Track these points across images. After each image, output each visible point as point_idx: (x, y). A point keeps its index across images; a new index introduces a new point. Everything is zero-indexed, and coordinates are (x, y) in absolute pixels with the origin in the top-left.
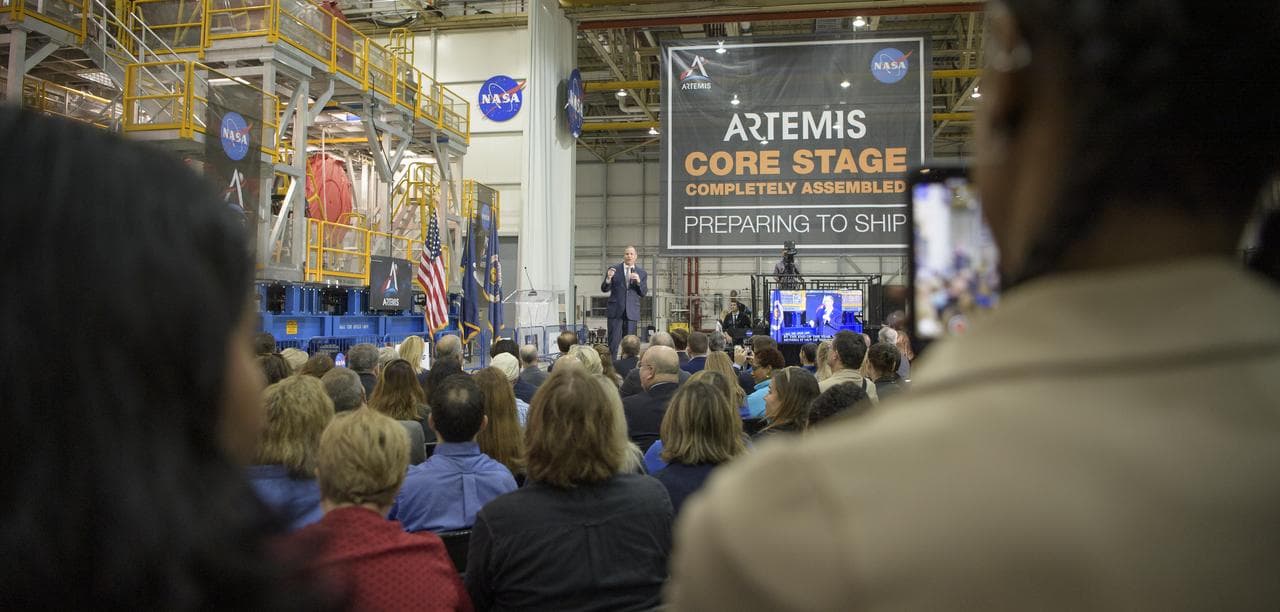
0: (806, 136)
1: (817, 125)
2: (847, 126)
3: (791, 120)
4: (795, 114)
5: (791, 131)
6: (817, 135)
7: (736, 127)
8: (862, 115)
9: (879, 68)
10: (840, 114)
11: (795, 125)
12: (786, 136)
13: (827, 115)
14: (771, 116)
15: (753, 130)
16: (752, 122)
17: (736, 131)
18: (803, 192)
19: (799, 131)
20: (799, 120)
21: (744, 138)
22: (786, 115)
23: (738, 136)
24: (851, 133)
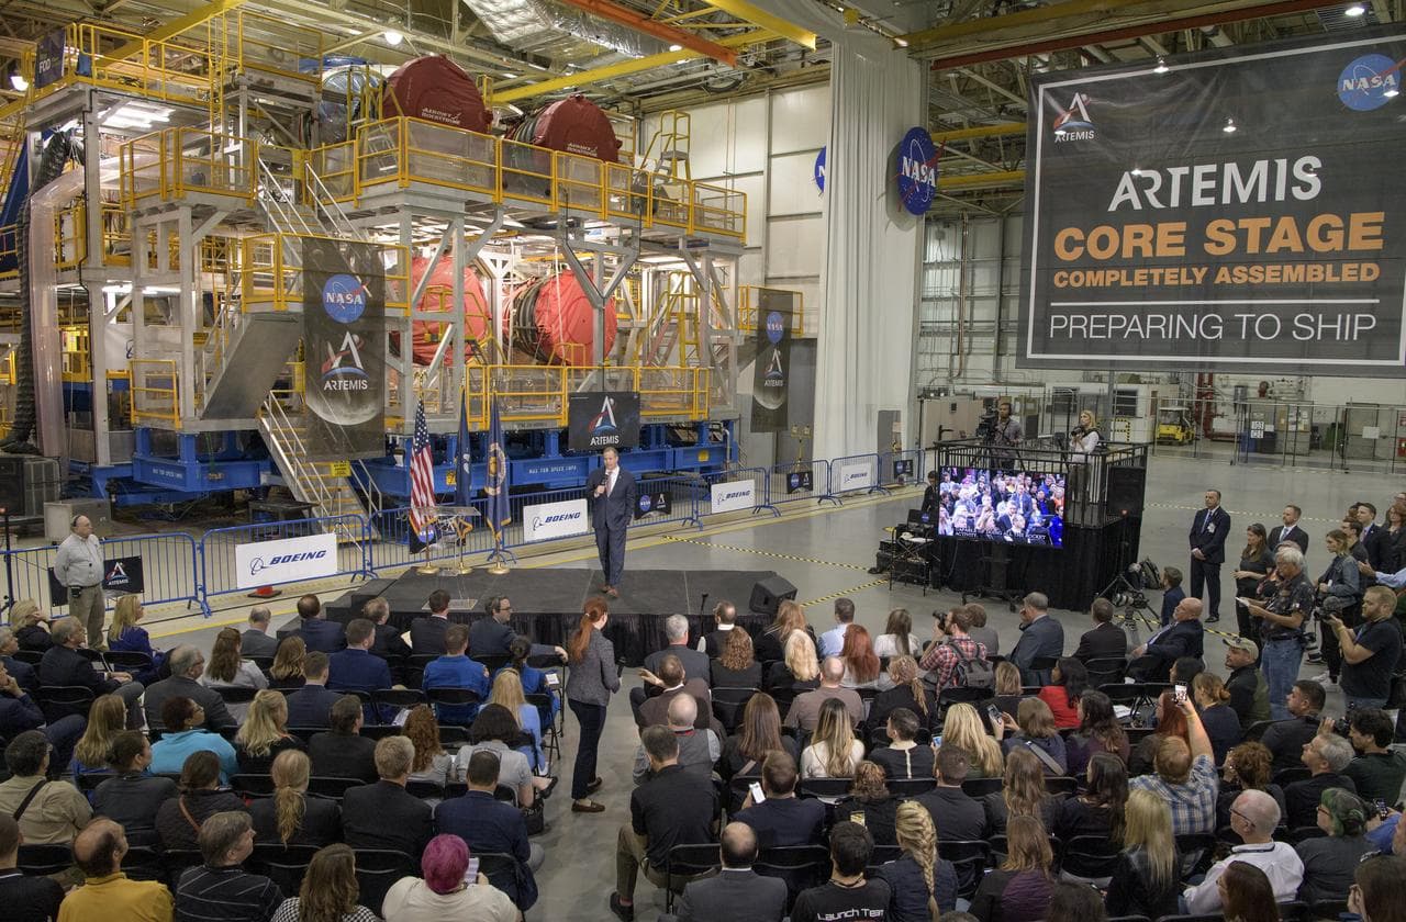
0: (1226, 199)
1: (1245, 184)
2: (1292, 181)
3: (1206, 177)
4: (1212, 168)
5: (1205, 193)
6: (1244, 196)
7: (1126, 191)
8: (1316, 163)
9: (1351, 87)
10: (1282, 164)
11: (1211, 184)
12: (1198, 200)
13: (1261, 167)
14: (1177, 173)
15: (1150, 194)
16: (1149, 183)
17: (1126, 197)
18: (1217, 281)
19: (1217, 193)
20: (1218, 176)
21: (1137, 205)
22: (1199, 170)
23: (1127, 204)
24: (1297, 192)
